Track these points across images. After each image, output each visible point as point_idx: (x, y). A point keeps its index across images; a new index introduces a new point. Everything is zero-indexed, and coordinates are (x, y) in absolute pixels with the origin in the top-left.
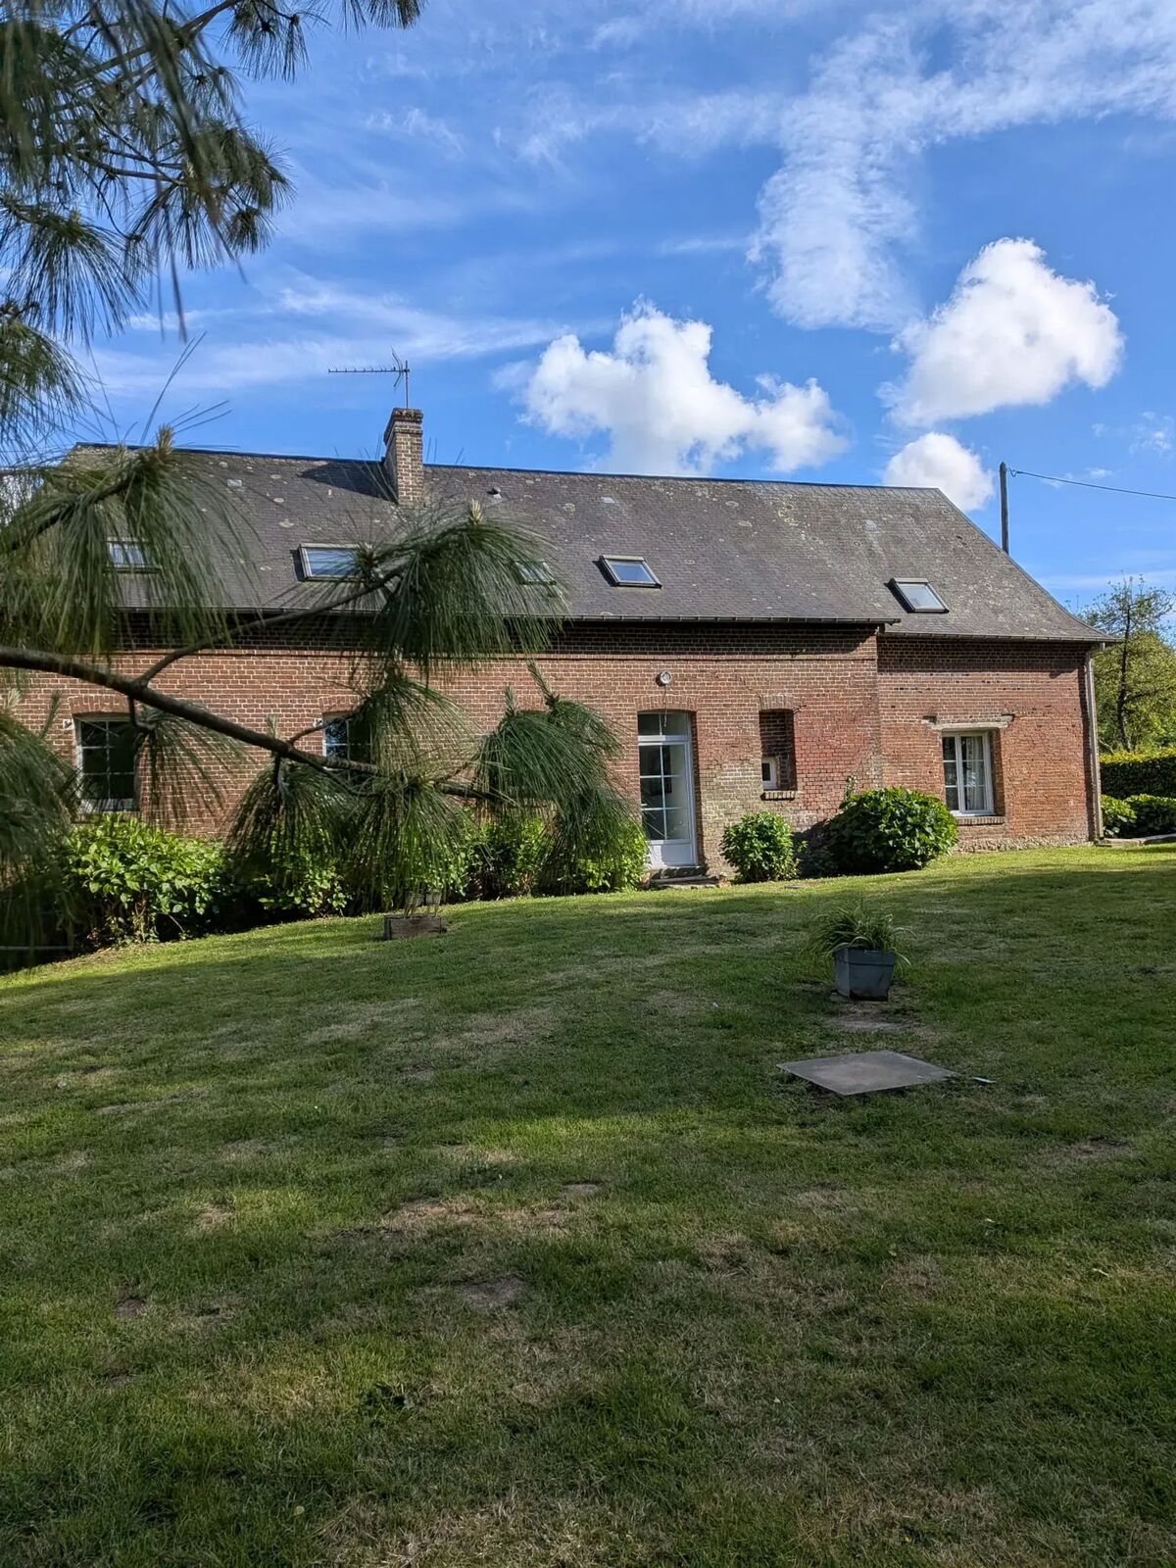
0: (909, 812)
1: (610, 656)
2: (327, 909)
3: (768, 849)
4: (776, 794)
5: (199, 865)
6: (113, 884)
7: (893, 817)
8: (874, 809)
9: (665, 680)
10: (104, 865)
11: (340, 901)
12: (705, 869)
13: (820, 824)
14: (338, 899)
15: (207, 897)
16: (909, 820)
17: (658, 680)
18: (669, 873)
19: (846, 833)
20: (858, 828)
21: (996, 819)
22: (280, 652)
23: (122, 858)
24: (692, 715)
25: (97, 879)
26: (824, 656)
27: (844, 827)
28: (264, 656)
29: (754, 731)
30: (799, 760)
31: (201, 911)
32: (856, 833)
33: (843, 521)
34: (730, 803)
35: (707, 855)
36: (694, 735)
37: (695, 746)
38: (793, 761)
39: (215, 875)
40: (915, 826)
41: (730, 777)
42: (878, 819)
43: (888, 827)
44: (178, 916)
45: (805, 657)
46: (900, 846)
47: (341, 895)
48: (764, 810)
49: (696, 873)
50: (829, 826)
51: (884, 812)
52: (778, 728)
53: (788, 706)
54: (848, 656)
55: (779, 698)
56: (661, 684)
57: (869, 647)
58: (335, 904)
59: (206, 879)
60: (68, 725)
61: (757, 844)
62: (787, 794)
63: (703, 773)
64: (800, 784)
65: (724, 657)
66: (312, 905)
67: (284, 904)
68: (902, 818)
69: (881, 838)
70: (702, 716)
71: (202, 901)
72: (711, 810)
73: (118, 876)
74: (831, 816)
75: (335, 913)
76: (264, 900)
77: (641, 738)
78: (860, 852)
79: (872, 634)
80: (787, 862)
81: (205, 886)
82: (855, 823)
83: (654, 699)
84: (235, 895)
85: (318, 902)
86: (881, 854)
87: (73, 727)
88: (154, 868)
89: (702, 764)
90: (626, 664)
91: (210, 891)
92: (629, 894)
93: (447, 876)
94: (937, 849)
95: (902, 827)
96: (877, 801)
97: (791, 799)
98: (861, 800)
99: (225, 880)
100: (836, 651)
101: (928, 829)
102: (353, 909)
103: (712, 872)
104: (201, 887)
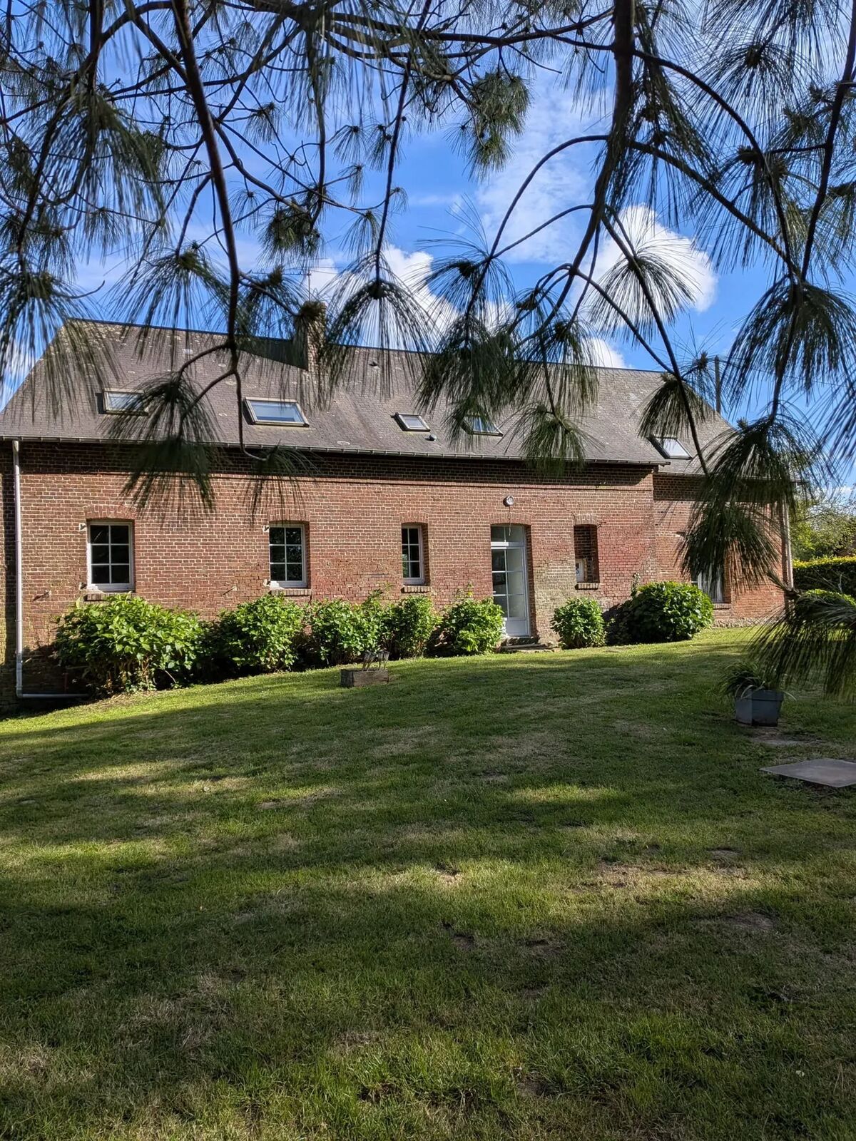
0: (684, 598)
1: (472, 484)
2: (281, 666)
3: (587, 624)
4: (585, 585)
5: (188, 632)
6: (132, 646)
7: (673, 602)
8: (658, 596)
9: (510, 502)
10: (124, 632)
11: (289, 661)
12: (537, 639)
13: (615, 607)
14: (288, 659)
15: (193, 657)
16: (685, 604)
17: (505, 502)
18: (512, 642)
19: (638, 613)
20: (647, 610)
21: (726, 605)
22: (239, 476)
23: (136, 627)
24: (528, 528)
25: (120, 642)
26: (618, 487)
27: (635, 609)
28: (228, 478)
29: (570, 541)
30: (601, 561)
31: (189, 667)
32: (645, 613)
33: (614, 393)
34: (554, 591)
35: (538, 629)
36: (529, 541)
37: (529, 550)
38: (597, 562)
39: (198, 640)
40: (688, 608)
41: (554, 573)
42: (662, 605)
43: (670, 609)
44: (170, 670)
45: (605, 487)
46: (677, 622)
47: (290, 656)
48: (580, 597)
49: (531, 641)
50: (621, 609)
51: (666, 599)
52: (586, 538)
53: (593, 522)
54: (633, 487)
55: (588, 516)
56: (507, 505)
57: (647, 482)
58: (286, 662)
59: (192, 642)
60: (83, 527)
61: (580, 620)
62: (593, 585)
63: (536, 570)
64: (602, 578)
65: (550, 487)
66: (270, 663)
67: (252, 662)
68: (680, 602)
69: (664, 617)
70: (535, 528)
71: (189, 659)
72: (541, 595)
73: (135, 640)
74: (623, 601)
75: (285, 669)
76: (237, 659)
77: (493, 544)
78: (649, 626)
79: (650, 472)
80: (600, 634)
81: (192, 648)
82: (644, 606)
83: (502, 516)
84: (213, 655)
85: (275, 660)
86: (665, 629)
87: (86, 529)
88: (159, 634)
89: (535, 563)
90: (483, 490)
91: (195, 652)
92: (489, 656)
93: (366, 642)
94: (702, 625)
95: (680, 609)
96: (660, 591)
97: (596, 589)
98: (647, 591)
99: (205, 645)
100: (626, 484)
101: (697, 611)
102: (298, 667)
103: (542, 641)
104: (189, 650)
